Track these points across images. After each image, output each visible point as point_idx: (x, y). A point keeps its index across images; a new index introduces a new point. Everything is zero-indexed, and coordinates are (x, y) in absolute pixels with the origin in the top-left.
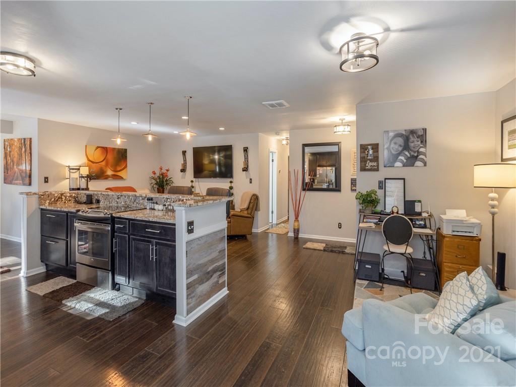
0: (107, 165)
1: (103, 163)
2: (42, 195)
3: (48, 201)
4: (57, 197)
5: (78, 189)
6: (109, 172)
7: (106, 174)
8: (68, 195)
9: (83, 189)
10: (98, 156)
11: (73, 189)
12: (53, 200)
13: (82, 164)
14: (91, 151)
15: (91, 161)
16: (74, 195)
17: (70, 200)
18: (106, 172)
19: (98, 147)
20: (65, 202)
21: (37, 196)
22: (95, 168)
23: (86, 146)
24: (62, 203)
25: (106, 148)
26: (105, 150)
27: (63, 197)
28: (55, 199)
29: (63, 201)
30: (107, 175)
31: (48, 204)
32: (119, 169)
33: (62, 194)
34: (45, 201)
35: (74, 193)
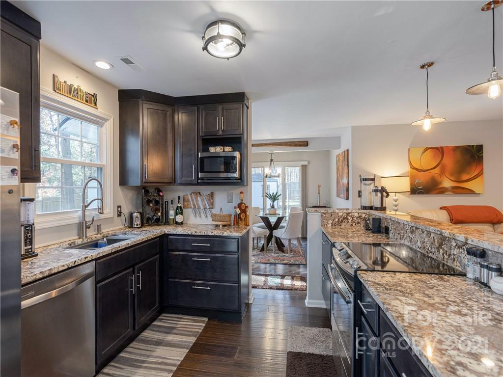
0: (443, 172)
1: (437, 170)
2: (324, 214)
3: (330, 222)
4: (341, 217)
5: (371, 208)
6: (447, 183)
7: (441, 186)
8: (356, 215)
9: (376, 209)
10: (427, 161)
11: (365, 208)
12: (337, 220)
13: (403, 174)
14: (417, 155)
15: (417, 169)
16: (364, 215)
17: (358, 223)
18: (440, 183)
19: (427, 149)
20: (352, 225)
21: (320, 214)
22: (423, 178)
23: (409, 149)
24: (348, 226)
25: (442, 148)
26: (440, 151)
27: (349, 218)
28: (339, 220)
29: (350, 223)
30: (443, 188)
31: (330, 225)
32: (465, 177)
33: (348, 214)
34: (328, 221)
35: (364, 214)
